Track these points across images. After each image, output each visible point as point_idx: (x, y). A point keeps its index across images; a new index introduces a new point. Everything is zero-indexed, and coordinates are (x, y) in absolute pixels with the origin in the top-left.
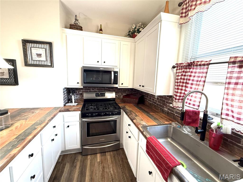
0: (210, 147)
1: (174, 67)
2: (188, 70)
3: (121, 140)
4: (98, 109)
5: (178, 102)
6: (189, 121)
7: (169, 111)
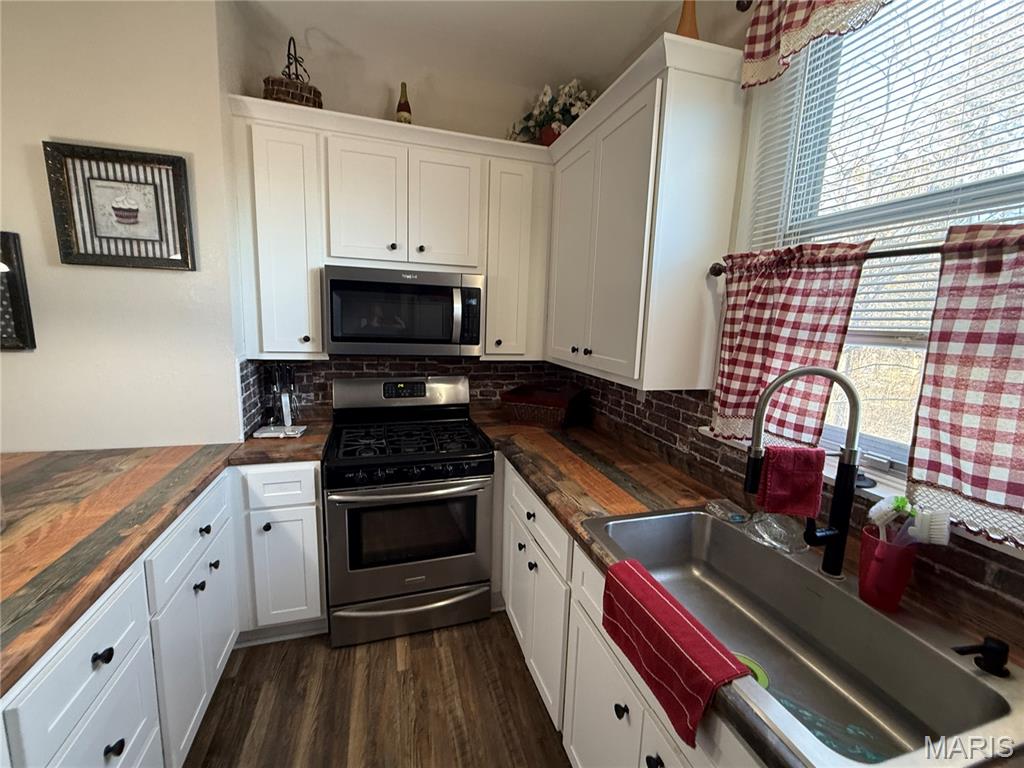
0: (863, 596)
1: (716, 271)
2: (776, 283)
3: (495, 578)
4: (396, 451)
5: (735, 415)
6: (781, 492)
7: (696, 454)
